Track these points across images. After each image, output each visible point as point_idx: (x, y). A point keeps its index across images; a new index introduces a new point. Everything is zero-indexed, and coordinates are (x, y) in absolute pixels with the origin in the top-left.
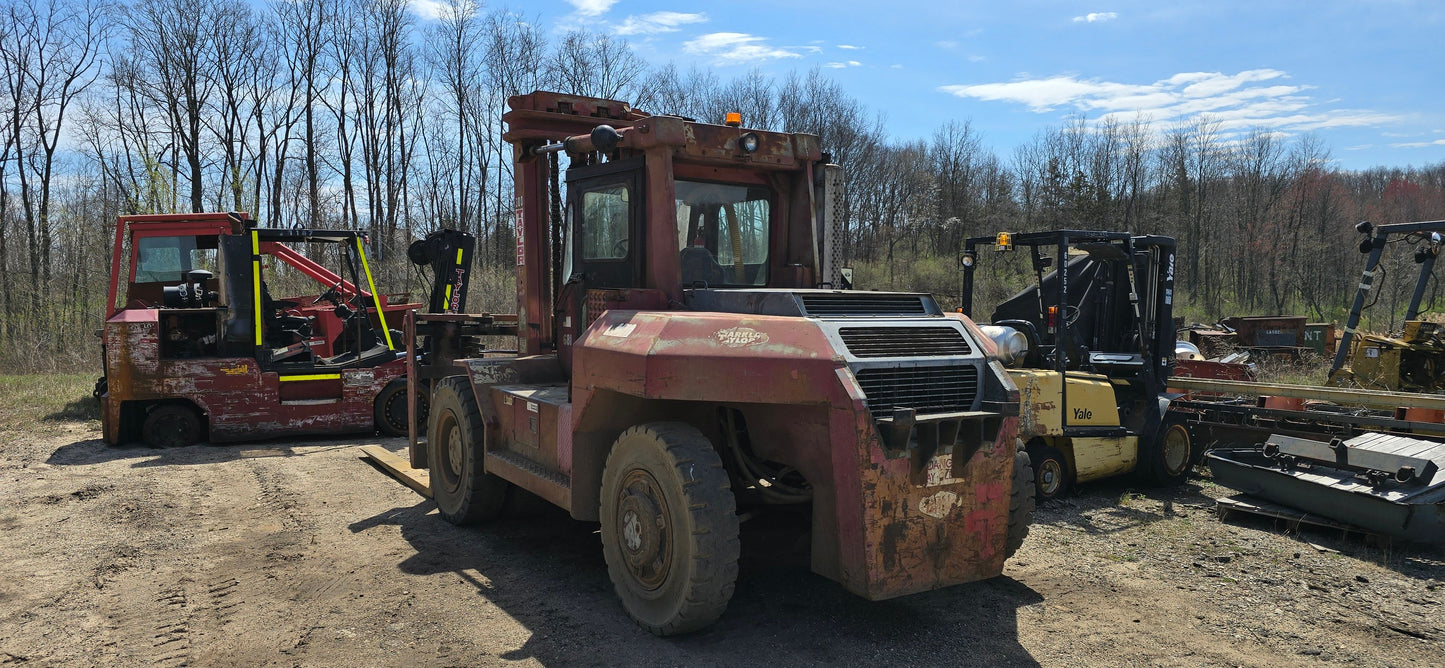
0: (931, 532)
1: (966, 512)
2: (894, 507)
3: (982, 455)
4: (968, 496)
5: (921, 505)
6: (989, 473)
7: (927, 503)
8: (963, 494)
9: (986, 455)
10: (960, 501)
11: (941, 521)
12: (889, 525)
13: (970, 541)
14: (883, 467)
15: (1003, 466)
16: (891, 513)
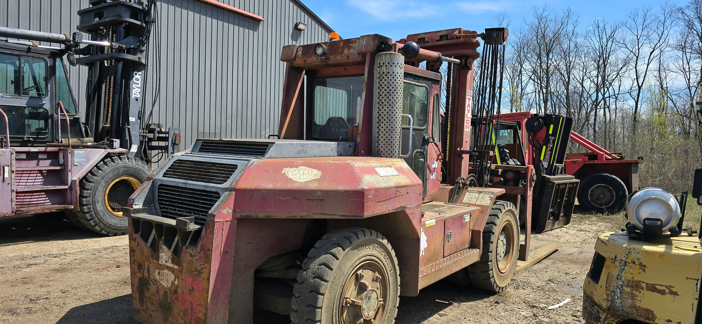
0: (161, 293)
1: (180, 291)
2: (143, 267)
3: (188, 255)
4: (181, 280)
5: (156, 274)
6: (193, 269)
7: (159, 273)
8: (178, 277)
9: (191, 255)
10: (176, 281)
11: (167, 290)
12: (141, 278)
13: (182, 313)
14: (138, 241)
15: (202, 268)
16: (142, 271)
